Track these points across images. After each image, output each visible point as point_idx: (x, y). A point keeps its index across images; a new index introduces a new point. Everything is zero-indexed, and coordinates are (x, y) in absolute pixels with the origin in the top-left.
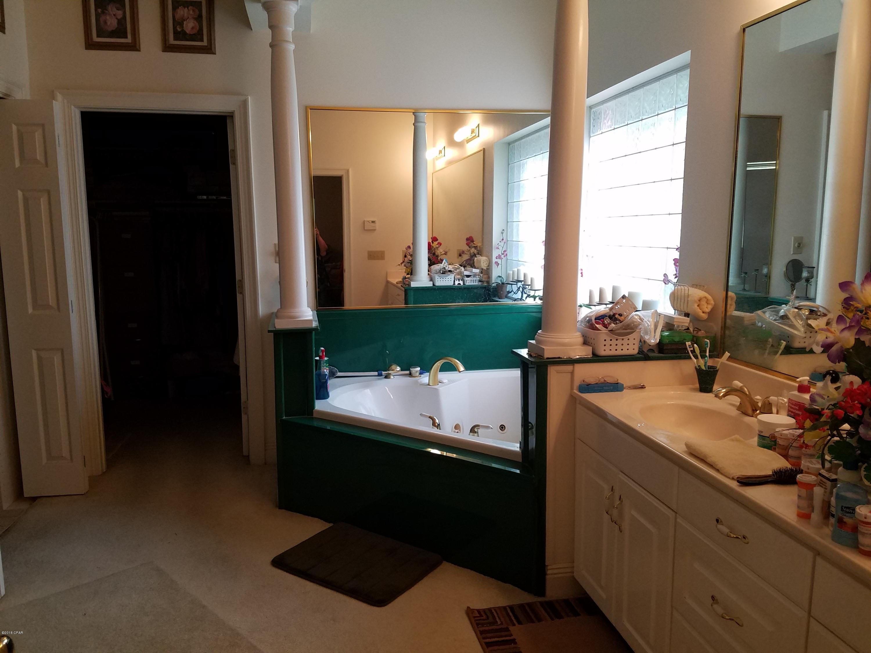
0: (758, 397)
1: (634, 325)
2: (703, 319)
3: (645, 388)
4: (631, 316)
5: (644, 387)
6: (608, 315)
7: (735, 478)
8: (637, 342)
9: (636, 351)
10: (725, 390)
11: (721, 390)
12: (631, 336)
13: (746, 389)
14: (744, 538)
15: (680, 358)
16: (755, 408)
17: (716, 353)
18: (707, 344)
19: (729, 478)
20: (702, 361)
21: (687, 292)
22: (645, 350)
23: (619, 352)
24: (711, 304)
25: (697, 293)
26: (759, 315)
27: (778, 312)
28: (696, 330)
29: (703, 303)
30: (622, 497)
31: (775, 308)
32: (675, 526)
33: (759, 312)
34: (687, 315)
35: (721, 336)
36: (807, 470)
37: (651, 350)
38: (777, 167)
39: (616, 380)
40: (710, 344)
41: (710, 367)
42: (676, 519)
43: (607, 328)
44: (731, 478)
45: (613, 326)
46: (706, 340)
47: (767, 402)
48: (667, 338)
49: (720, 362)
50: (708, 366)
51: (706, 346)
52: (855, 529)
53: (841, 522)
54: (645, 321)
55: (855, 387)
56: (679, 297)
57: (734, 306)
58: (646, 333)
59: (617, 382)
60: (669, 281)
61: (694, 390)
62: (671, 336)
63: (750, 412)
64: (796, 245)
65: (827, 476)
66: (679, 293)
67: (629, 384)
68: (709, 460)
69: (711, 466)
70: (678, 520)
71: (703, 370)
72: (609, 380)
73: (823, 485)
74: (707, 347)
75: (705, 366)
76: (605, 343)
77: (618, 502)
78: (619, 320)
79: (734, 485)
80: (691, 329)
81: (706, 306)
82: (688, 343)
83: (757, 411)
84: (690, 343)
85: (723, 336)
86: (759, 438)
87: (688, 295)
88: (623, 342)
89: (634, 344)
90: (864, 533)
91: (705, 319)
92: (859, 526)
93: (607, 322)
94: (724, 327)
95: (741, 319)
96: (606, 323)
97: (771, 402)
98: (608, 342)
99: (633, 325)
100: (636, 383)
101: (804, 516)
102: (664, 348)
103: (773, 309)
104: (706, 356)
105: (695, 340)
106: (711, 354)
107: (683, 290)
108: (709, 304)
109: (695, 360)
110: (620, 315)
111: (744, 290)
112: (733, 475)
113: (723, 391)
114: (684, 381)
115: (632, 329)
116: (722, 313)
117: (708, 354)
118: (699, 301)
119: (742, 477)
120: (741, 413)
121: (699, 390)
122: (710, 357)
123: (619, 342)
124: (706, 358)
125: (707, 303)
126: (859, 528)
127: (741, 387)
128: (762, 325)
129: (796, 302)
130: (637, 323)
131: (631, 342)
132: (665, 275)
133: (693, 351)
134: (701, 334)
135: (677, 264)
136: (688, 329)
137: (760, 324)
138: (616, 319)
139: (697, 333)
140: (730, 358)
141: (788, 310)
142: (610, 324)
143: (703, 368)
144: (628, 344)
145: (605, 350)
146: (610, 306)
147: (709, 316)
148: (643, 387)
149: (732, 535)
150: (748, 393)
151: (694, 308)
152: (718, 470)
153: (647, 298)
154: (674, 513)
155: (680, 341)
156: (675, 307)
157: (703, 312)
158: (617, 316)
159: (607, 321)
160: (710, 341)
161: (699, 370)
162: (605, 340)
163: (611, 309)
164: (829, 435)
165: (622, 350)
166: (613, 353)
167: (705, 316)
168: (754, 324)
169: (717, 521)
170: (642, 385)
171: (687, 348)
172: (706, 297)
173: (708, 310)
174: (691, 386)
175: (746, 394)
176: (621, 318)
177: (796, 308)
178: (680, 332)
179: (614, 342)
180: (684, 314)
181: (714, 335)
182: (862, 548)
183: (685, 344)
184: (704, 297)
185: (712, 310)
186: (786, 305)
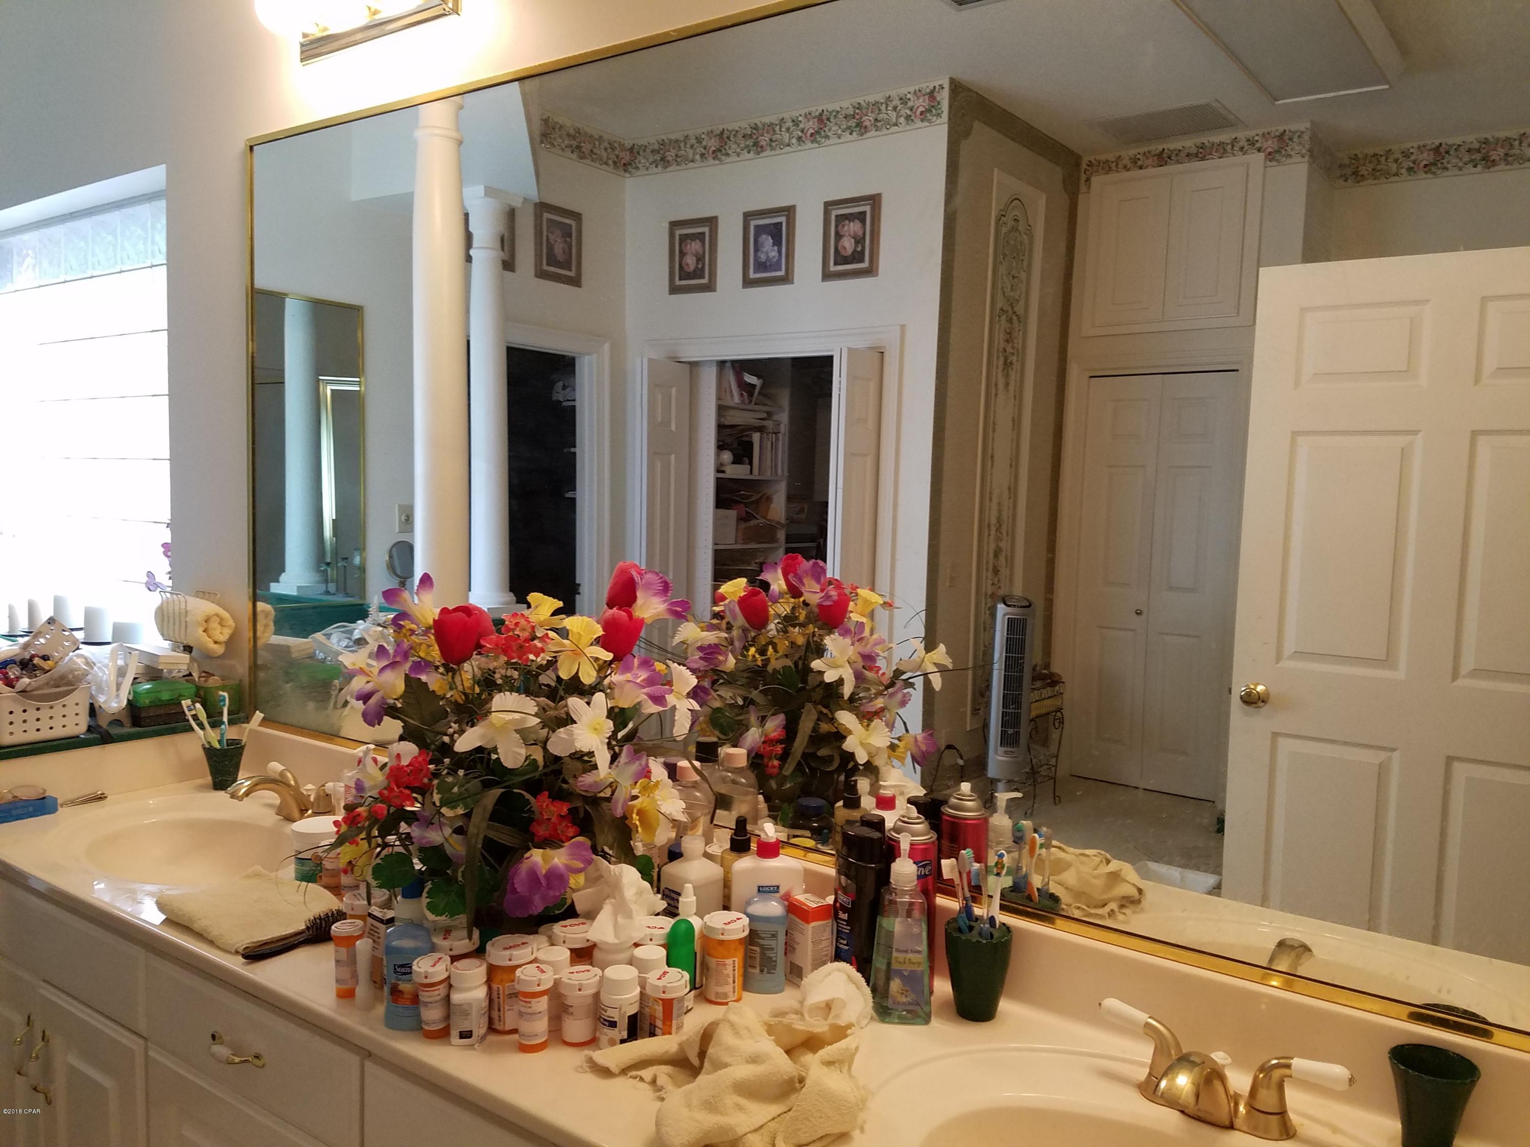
0: (310, 786)
1: (73, 678)
2: (216, 655)
3: (106, 797)
4: (67, 658)
5: (102, 796)
6: (18, 659)
7: (241, 950)
8: (84, 711)
9: (83, 728)
10: (249, 783)
11: (243, 783)
12: (70, 700)
13: (289, 775)
14: (257, 1057)
15: (174, 731)
16: (305, 806)
17: (240, 715)
18: (224, 700)
19: (230, 952)
20: (213, 734)
21: (183, 607)
22: (103, 723)
23: (46, 734)
24: (229, 626)
25: (202, 607)
26: (316, 640)
27: (351, 632)
28: (203, 677)
29: (214, 624)
30: (46, 1034)
31: (344, 627)
32: (146, 1066)
33: (318, 636)
34: (188, 649)
35: (250, 683)
36: (352, 913)
37: (116, 722)
38: (363, 388)
39: (42, 791)
40: (229, 698)
41: (231, 742)
42: (146, 1049)
43: (13, 687)
44: (233, 951)
45: (25, 683)
46: (221, 693)
47: (322, 793)
48: (146, 695)
49: (247, 730)
50: (228, 740)
51: (222, 703)
52: (416, 999)
53: (395, 992)
54: (100, 668)
55: (405, 762)
56: (171, 616)
57: (272, 627)
58: (100, 690)
59: (42, 796)
60: (157, 585)
61: (202, 788)
62: (154, 692)
63: (296, 813)
64: (403, 518)
65: (379, 915)
66: (171, 609)
67: (71, 796)
68: (196, 926)
69: (200, 936)
70: (150, 1053)
71: (216, 749)
72: (23, 794)
73: (376, 932)
74: (224, 705)
75: (219, 741)
76: (11, 718)
77: (40, 1044)
78: (43, 669)
79: (236, 964)
80: (195, 675)
81: (219, 631)
82: (185, 703)
83: (307, 810)
84: (189, 702)
85: (254, 683)
86: (297, 864)
87: (186, 612)
88: (51, 713)
89: (77, 714)
90: (427, 1002)
91: (220, 654)
92: (421, 993)
93: (14, 674)
94: (254, 667)
95: (286, 649)
96: (12, 677)
97: (328, 792)
98: (18, 716)
99: (71, 676)
100: (88, 790)
101: (346, 994)
102: (143, 715)
103: (343, 629)
104: (223, 723)
105: (202, 694)
106: (233, 716)
107: (177, 602)
108: (225, 626)
109: (201, 732)
110: (45, 658)
111: (327, 593)
112: (236, 947)
113: (246, 784)
114: (184, 773)
115: (70, 683)
116: (250, 640)
117: (225, 718)
118: (206, 622)
119: (254, 945)
120: (281, 820)
121: (212, 786)
122: (231, 722)
123: (44, 714)
124: (223, 727)
125: (222, 623)
126: (420, 997)
127: (282, 774)
128: (325, 658)
129: (381, 614)
130: (80, 672)
131: (70, 710)
132: (150, 575)
133: (195, 717)
134: (214, 682)
135: (169, 554)
136: (190, 675)
137: (321, 656)
138: (35, 667)
139: (206, 681)
140: (265, 722)
141: (366, 630)
142: (18, 678)
143: (217, 745)
144: (64, 716)
145: (11, 733)
146: (22, 640)
147: (227, 648)
148: (101, 798)
149: (237, 1060)
150: (292, 783)
151: (198, 636)
152: (211, 943)
153: (123, 618)
154: (141, 1041)
155: (172, 699)
156: (165, 632)
157: (216, 642)
158: (36, 661)
159: (13, 672)
160: (229, 696)
161: (209, 751)
162: (11, 713)
163: (26, 646)
164: (379, 845)
165: (51, 728)
166: (32, 736)
167: (219, 650)
168: (312, 657)
169: (213, 1037)
170: (100, 792)
171: (184, 712)
172: (217, 615)
173: (224, 638)
174: (199, 781)
175: (289, 786)
176: (46, 665)
177: (379, 625)
178: (173, 681)
179: (32, 714)
180: (182, 648)
181: (238, 682)
182: (426, 1028)
183: (180, 703)
184: (215, 615)
185: (232, 637)
186: (365, 621)
